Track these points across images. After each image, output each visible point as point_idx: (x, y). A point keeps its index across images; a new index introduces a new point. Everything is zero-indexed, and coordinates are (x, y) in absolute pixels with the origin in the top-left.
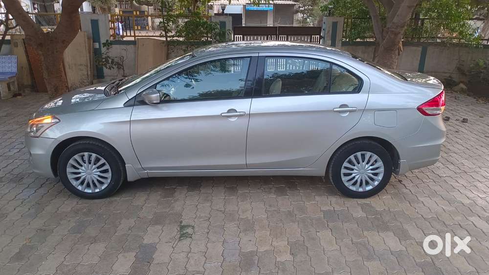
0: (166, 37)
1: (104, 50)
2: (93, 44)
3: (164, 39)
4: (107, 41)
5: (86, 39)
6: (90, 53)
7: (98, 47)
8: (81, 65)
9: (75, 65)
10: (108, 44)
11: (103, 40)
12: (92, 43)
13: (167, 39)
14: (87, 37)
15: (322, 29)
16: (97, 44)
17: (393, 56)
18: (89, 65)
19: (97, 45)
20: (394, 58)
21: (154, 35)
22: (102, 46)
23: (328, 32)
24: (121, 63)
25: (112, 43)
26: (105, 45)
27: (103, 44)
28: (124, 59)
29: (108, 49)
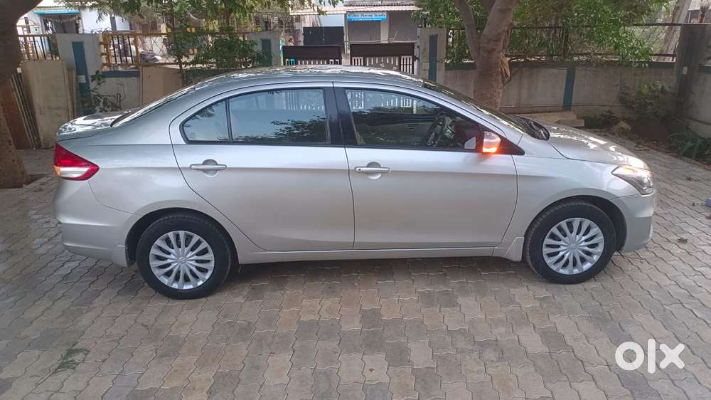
0: (180, 63)
1: (93, 85)
2: (77, 78)
3: (177, 67)
4: (97, 72)
5: (66, 71)
6: (71, 90)
7: (85, 82)
8: (57, 108)
9: (49, 108)
10: (99, 77)
11: (91, 72)
12: (74, 75)
13: (181, 67)
14: (65, 68)
15: (416, 47)
16: (84, 77)
17: (493, 83)
18: (70, 107)
19: (83, 79)
20: (496, 86)
21: (167, 62)
22: (90, 79)
23: (425, 50)
24: (118, 105)
25: (105, 75)
26: (94, 78)
27: (92, 76)
28: (122, 98)
29: (99, 84)
